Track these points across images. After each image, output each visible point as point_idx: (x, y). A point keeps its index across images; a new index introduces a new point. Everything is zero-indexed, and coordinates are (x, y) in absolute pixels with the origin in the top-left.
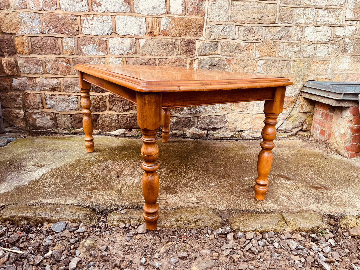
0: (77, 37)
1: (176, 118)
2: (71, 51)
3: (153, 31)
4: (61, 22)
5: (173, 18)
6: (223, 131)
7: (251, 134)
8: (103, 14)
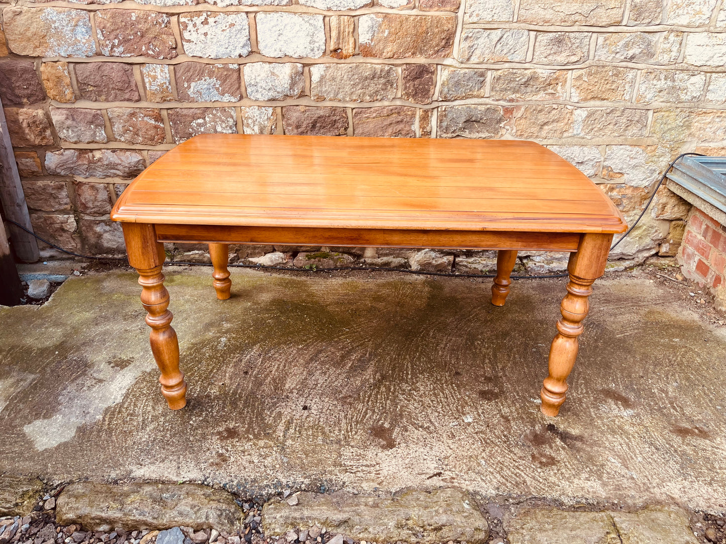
0: (174, 62)
2: (162, 92)
3: (340, 46)
4: (136, 30)
5: (386, 16)
6: (489, 258)
7: (548, 264)
8: (230, 9)
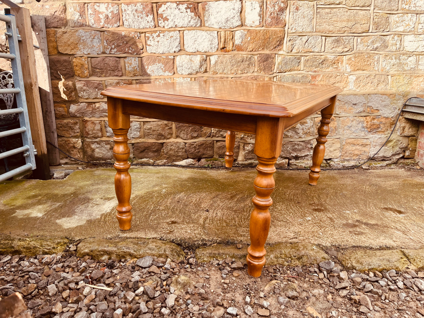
0: (141, 56)
1: (252, 145)
2: (134, 71)
3: (226, 46)
4: (124, 40)
5: (249, 30)
6: (308, 160)
7: (342, 162)
8: (171, 29)
